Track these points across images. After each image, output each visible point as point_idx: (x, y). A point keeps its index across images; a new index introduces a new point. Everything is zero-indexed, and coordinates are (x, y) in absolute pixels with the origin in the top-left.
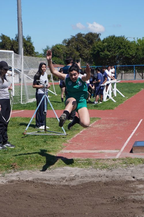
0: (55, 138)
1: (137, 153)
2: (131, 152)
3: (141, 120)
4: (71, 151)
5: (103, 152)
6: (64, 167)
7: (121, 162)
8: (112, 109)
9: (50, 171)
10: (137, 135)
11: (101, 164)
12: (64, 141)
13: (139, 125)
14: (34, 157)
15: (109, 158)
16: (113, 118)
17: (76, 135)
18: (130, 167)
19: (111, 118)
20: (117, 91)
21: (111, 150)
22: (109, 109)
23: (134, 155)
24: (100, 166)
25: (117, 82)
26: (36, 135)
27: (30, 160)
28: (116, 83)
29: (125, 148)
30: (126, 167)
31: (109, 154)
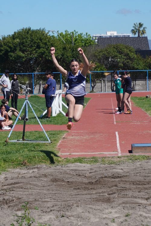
2: (131, 152)
3: (117, 133)
5: (102, 153)
7: (126, 158)
10: (123, 143)
11: (107, 161)
13: (117, 136)
17: (58, 144)
28: (61, 94)
30: (132, 162)
31: (109, 154)
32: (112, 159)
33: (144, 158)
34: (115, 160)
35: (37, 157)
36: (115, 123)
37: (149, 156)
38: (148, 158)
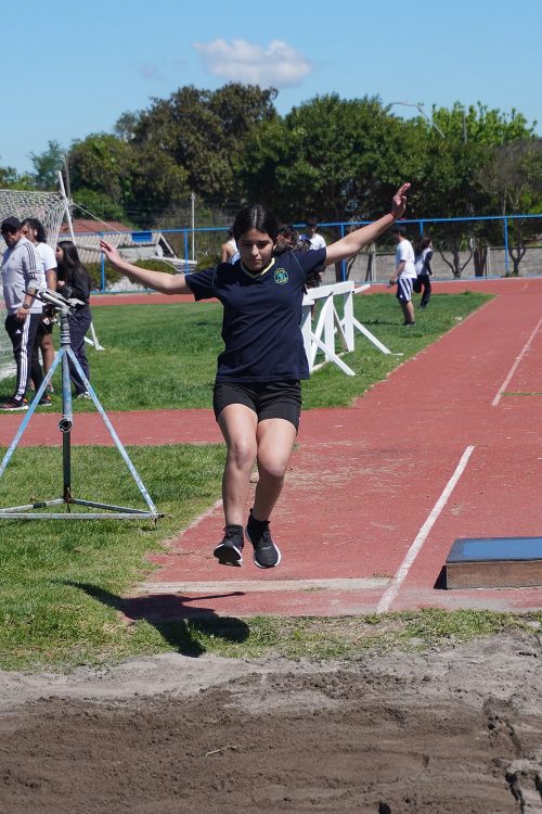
0: (109, 530)
1: (466, 591)
2: (441, 584)
3: (469, 451)
4: (182, 584)
5: (319, 589)
6: (158, 656)
7: (400, 627)
8: (339, 403)
9: (99, 673)
10: (455, 512)
11: (315, 639)
12: (152, 545)
13: (460, 470)
14: (29, 616)
15: (349, 612)
16: (348, 443)
17: (200, 518)
18: (438, 650)
19: (340, 443)
20: (356, 329)
21: (355, 580)
22: (330, 403)
23: (454, 600)
24: (311, 646)
25: (357, 291)
26: (27, 521)
27: (12, 628)
28: (351, 296)
29: (411, 569)
30: (423, 648)
31: (348, 597)
32: (339, 632)
33: (479, 626)
34: (352, 634)
35: (8, 616)
36: (496, 402)
37: (504, 617)
38: (498, 624)
